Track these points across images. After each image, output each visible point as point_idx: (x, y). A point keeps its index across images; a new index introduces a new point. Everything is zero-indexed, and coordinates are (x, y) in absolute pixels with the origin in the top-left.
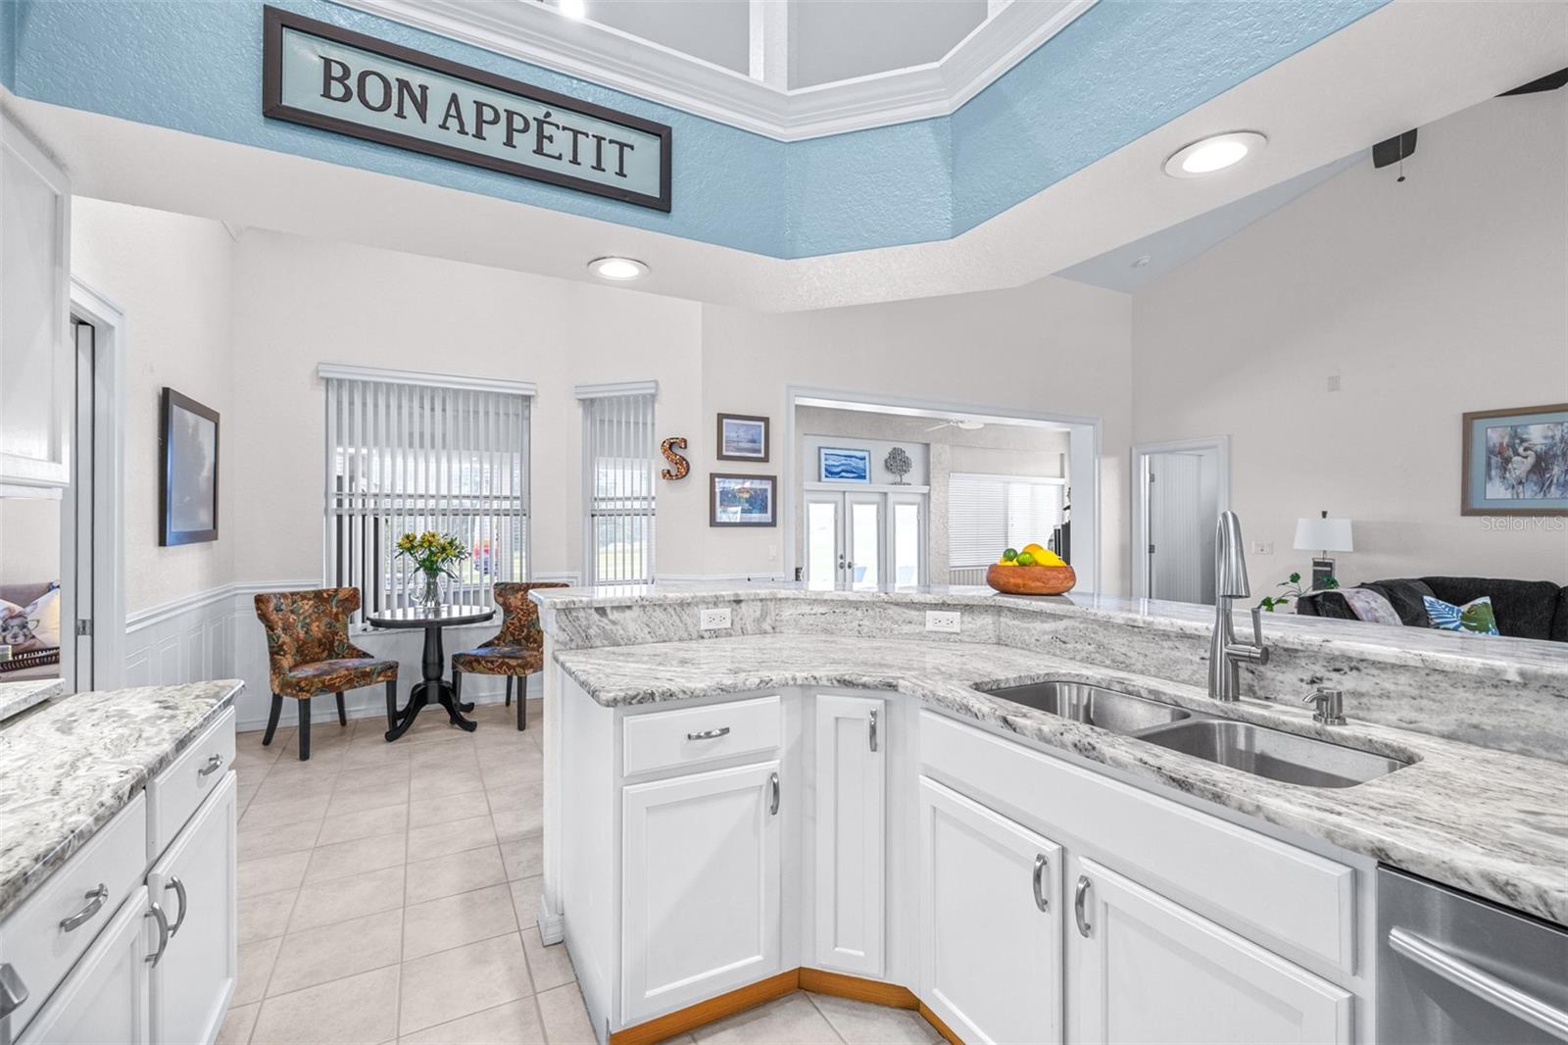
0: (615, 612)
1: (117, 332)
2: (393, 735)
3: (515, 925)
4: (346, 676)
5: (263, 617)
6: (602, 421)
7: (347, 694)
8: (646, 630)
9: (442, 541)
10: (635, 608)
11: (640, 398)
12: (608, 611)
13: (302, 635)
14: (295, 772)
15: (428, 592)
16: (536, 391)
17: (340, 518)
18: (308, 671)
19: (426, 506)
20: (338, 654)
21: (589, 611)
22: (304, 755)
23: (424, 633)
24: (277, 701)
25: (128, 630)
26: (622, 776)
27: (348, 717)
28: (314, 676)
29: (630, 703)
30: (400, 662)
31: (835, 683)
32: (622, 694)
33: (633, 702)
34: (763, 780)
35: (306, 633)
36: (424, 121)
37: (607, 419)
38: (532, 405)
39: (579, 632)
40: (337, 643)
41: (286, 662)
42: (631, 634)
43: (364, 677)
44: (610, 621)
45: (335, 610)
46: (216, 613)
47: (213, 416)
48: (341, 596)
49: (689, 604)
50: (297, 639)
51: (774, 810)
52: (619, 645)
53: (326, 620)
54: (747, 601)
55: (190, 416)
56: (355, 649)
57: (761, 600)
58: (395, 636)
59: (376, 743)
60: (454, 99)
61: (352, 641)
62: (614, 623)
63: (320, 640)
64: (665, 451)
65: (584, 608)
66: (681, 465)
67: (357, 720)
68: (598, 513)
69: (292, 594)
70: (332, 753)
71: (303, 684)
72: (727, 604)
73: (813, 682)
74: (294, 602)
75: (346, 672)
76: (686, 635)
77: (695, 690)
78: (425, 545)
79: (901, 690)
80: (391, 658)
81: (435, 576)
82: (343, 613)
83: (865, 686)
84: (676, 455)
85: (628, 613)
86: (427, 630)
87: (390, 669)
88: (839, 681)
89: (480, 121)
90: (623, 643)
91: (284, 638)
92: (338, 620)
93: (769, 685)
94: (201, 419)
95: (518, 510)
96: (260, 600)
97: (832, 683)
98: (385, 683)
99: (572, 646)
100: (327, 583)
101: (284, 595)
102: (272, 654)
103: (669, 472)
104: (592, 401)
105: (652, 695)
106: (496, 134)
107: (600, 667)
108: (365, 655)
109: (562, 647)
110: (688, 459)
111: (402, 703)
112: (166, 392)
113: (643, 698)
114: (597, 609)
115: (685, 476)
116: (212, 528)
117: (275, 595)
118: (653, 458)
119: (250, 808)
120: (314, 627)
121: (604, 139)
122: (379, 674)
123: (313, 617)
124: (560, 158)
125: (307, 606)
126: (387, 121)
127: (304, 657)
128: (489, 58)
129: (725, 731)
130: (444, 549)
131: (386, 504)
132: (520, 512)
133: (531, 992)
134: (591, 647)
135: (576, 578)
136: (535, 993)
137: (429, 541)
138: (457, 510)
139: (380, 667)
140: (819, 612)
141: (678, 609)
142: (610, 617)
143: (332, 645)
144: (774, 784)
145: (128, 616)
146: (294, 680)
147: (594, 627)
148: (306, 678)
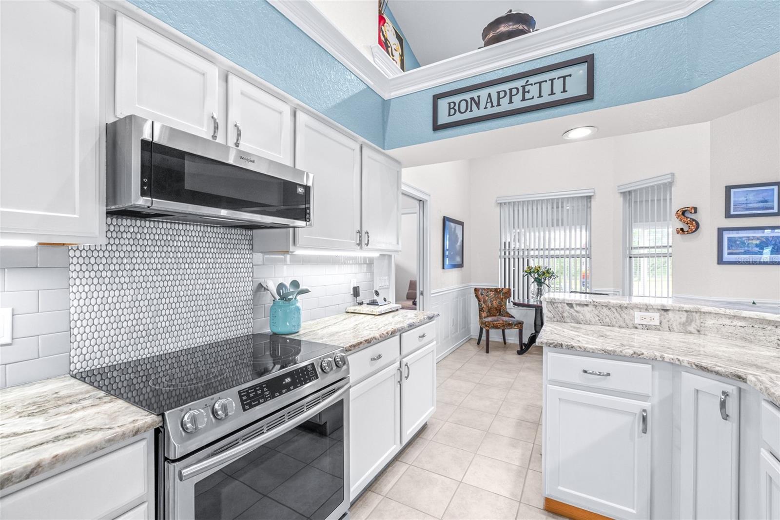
0: (578, 306)
1: (428, 202)
2: (521, 352)
3: (533, 441)
4: (502, 323)
5: (477, 296)
6: (636, 202)
7: (507, 331)
8: (597, 318)
9: (543, 270)
10: (590, 306)
11: (662, 186)
12: (574, 306)
13: (490, 305)
14: (484, 356)
15: (538, 293)
16: (594, 192)
17: (505, 259)
18: (490, 319)
19: (539, 254)
20: (502, 315)
21: (563, 304)
22: (487, 352)
23: (535, 311)
24: (481, 329)
25: (432, 295)
26: (547, 379)
27: (507, 341)
28: (491, 321)
29: (549, 346)
30: (524, 322)
31: (694, 366)
32: (546, 341)
33: (551, 346)
34: (638, 411)
35: (491, 304)
36: (479, 109)
37: (638, 200)
38: (592, 200)
39: (558, 314)
40: (502, 310)
41: (484, 315)
42: (588, 319)
43: (510, 325)
44: (575, 310)
45: (502, 297)
46: (463, 293)
47: (461, 224)
48: (504, 291)
49: (626, 308)
50: (488, 307)
51: (645, 431)
52: (580, 323)
53: (498, 300)
54: (673, 310)
55: (453, 225)
56: (508, 313)
57: (686, 311)
58: (526, 311)
59: (513, 354)
60: (489, 95)
61: (508, 310)
62: (577, 312)
63: (496, 308)
64: (679, 216)
65: (561, 303)
66: (692, 224)
67: (511, 344)
68: (632, 256)
69: (487, 289)
70: (497, 353)
71: (487, 324)
72: (657, 311)
73: (677, 362)
74: (488, 292)
75: (502, 322)
76: (624, 325)
77: (587, 347)
78: (536, 271)
79: (748, 382)
80: (521, 319)
81: (541, 286)
82: (504, 298)
83: (717, 373)
84: (687, 218)
85: (586, 308)
86: (536, 310)
87: (520, 324)
88: (697, 366)
89: (499, 98)
90: (582, 322)
91: (484, 305)
92: (502, 301)
93: (640, 356)
94: (456, 225)
95: (584, 255)
96: (476, 290)
97: (691, 366)
98: (518, 330)
99: (555, 320)
100: (500, 286)
101: (484, 289)
102: (480, 311)
103: (682, 229)
104: (630, 192)
105: (561, 345)
106: (505, 101)
107: (553, 329)
108: (512, 317)
109: (549, 320)
110: (698, 220)
111: (525, 340)
112: (444, 217)
113: (556, 345)
114: (568, 304)
115: (694, 231)
116: (461, 263)
117: (481, 288)
118: (671, 220)
119: (466, 364)
120: (494, 302)
121: (555, 79)
122: (515, 326)
123: (494, 299)
124: (533, 98)
125: (492, 294)
126: (468, 115)
127: (490, 314)
128: (500, 72)
129: (608, 374)
130: (544, 273)
131: (532, 253)
132: (585, 256)
133: (527, 467)
134: (565, 322)
135: (619, 292)
136: (528, 469)
137: (537, 270)
138: (558, 255)
139: (515, 322)
140: (738, 324)
141: (619, 310)
142: (575, 308)
143: (500, 311)
144: (643, 416)
145: (432, 291)
146: (484, 322)
147: (566, 313)
148: (488, 322)
